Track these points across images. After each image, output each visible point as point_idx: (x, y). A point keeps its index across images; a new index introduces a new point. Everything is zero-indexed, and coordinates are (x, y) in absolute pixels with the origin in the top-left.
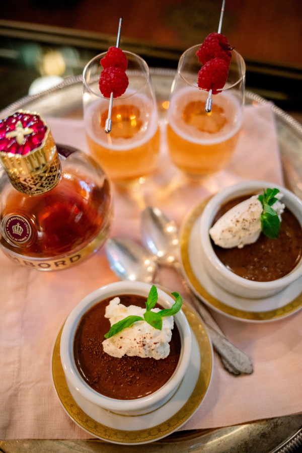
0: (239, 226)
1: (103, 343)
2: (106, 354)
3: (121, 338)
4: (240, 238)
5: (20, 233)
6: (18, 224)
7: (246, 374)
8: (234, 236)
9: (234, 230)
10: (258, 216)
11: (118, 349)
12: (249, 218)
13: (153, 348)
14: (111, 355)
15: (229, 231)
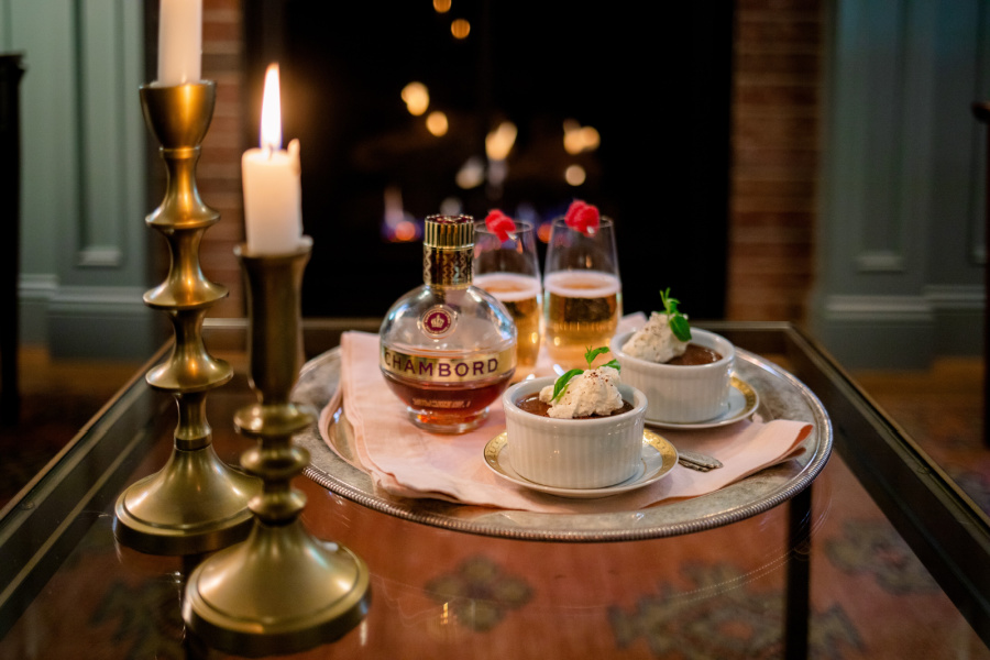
1: (548, 412)
4: (655, 348)
5: (440, 325)
6: (438, 316)
7: (715, 467)
9: (646, 338)
11: (568, 406)
12: (656, 324)
15: (642, 339)
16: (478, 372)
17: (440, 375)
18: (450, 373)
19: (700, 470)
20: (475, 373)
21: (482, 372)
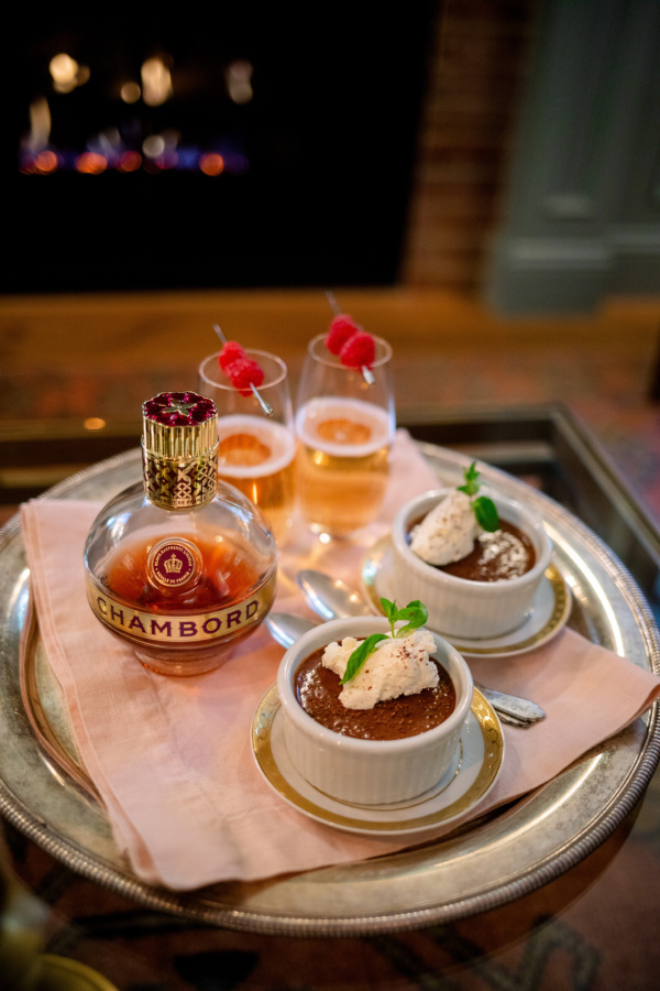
0: (449, 525)
1: (340, 698)
2: (350, 710)
3: (367, 672)
4: (454, 545)
5: (178, 570)
6: (174, 556)
7: (538, 720)
8: (447, 542)
9: (445, 533)
10: (466, 507)
11: (368, 692)
12: (457, 511)
13: (420, 657)
14: (360, 707)
15: (439, 535)
16: (233, 623)
17: (182, 635)
18: (195, 632)
19: (520, 726)
20: (229, 626)
21: (238, 622)
